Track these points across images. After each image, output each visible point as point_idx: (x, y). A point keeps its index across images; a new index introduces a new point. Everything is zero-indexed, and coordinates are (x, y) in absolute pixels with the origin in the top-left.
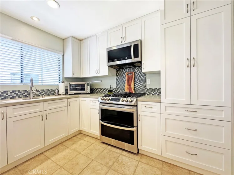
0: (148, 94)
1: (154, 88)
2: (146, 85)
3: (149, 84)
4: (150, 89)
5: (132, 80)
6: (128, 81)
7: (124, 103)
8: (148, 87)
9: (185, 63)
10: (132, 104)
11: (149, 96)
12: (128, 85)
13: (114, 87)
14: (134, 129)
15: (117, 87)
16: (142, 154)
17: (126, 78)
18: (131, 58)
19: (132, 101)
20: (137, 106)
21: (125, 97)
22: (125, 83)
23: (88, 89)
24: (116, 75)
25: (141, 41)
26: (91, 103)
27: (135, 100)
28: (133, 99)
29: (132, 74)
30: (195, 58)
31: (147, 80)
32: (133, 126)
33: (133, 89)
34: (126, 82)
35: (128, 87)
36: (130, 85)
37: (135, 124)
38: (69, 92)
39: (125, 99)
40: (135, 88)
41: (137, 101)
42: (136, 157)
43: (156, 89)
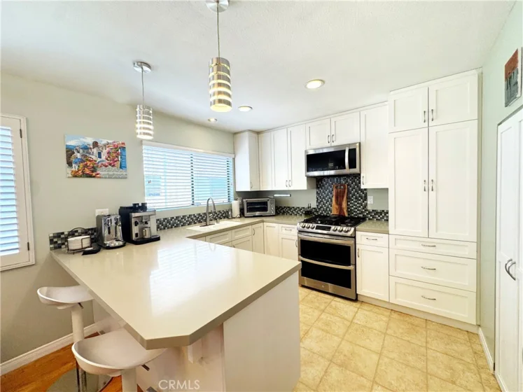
0: (369, 219)
1: (379, 209)
2: (366, 204)
3: (371, 203)
4: (373, 211)
5: (343, 197)
6: (337, 198)
7: (337, 233)
8: (370, 208)
9: (421, 185)
10: (349, 234)
11: (371, 222)
12: (337, 203)
13: (314, 205)
14: (351, 268)
15: (317, 206)
16: (362, 302)
17: (334, 193)
18: (345, 168)
19: (348, 231)
20: (355, 237)
21: (337, 224)
22: (331, 201)
23: (271, 209)
24: (315, 186)
25: (360, 143)
26: (284, 231)
27: (353, 229)
28: (350, 228)
29: (344, 186)
30: (435, 180)
31: (369, 197)
32: (349, 264)
33: (345, 211)
34: (334, 199)
35: (337, 207)
36: (340, 205)
37: (352, 262)
38: (247, 214)
39: (339, 228)
40: (348, 208)
41: (355, 230)
42: (354, 304)
43: (383, 211)
